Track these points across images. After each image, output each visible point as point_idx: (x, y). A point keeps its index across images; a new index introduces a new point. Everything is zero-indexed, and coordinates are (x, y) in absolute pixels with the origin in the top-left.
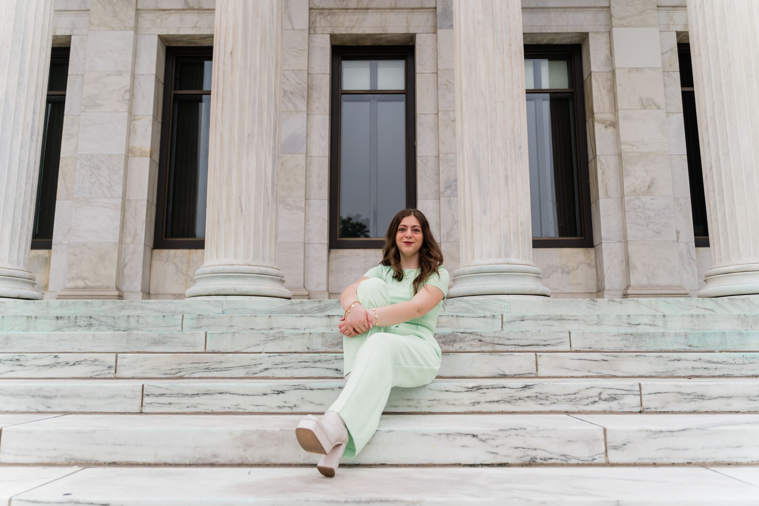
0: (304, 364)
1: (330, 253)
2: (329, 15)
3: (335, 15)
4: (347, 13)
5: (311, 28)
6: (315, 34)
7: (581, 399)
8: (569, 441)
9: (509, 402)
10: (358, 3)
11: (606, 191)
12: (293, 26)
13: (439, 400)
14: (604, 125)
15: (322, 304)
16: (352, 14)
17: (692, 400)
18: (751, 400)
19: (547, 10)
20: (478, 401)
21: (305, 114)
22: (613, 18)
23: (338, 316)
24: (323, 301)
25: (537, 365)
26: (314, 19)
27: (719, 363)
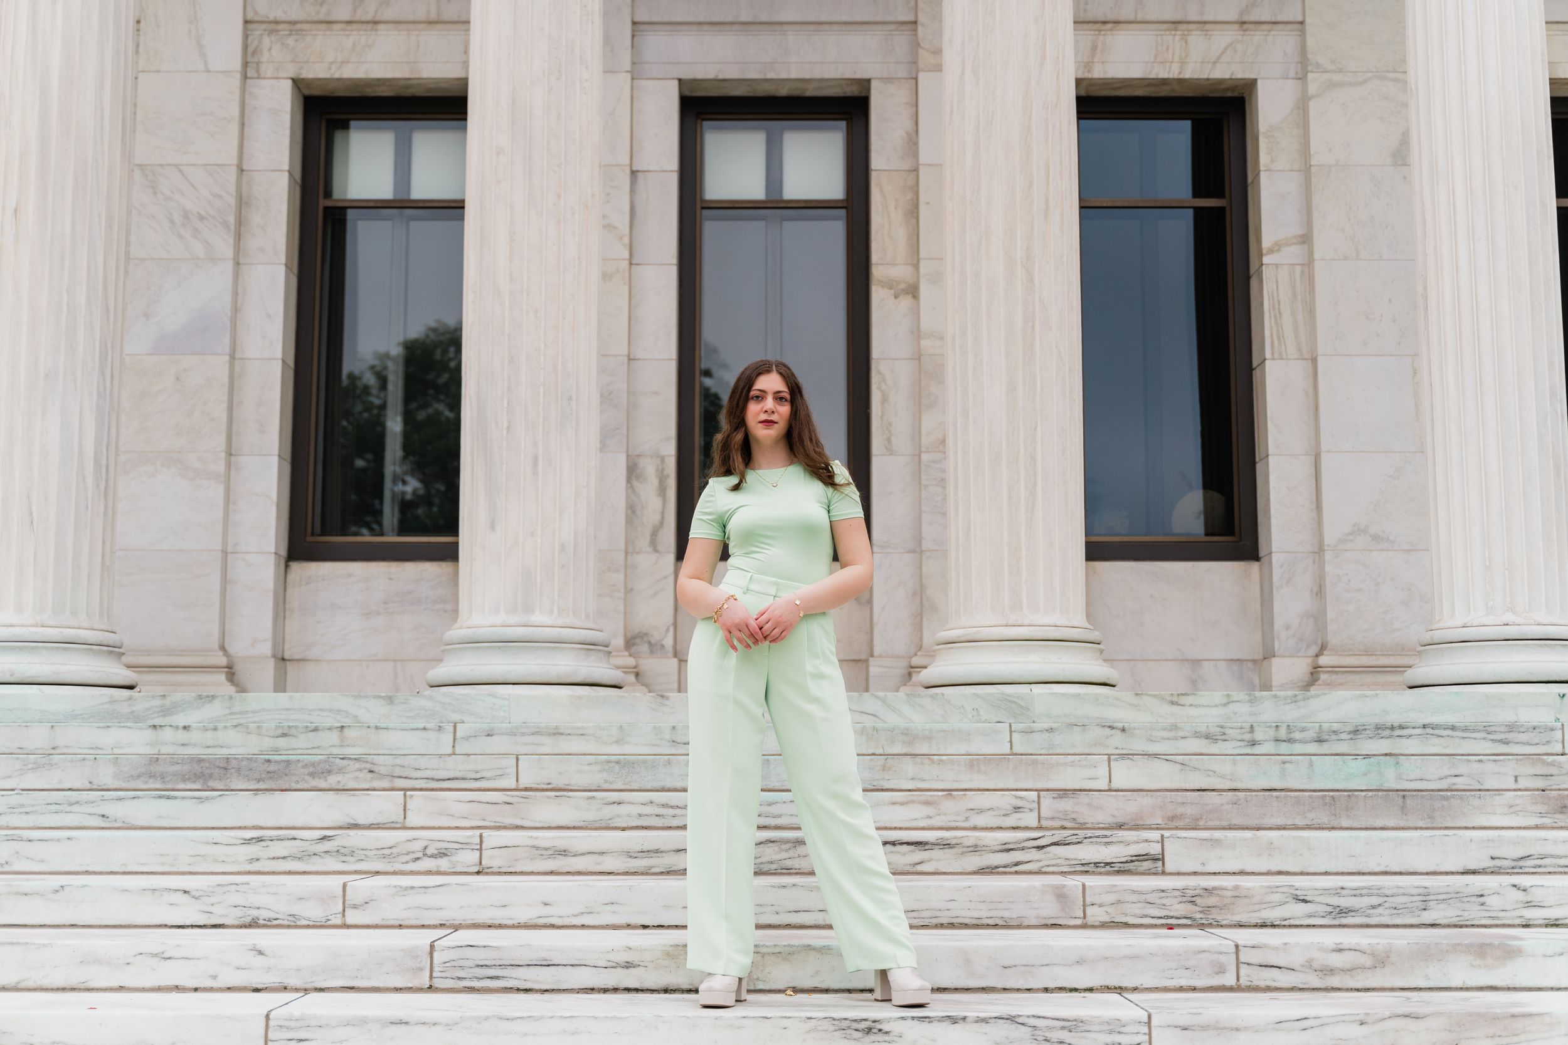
0: (54, 807)
1: (288, 570)
2: (290, 35)
3: (305, 35)
4: (331, 30)
5: (249, 65)
6: (258, 78)
7: (399, 855)
8: (301, 899)
9: (299, 858)
10: (355, 10)
11: (889, 440)
12: (206, 64)
13: (204, 855)
14: (893, 291)
15: (167, 702)
16: (342, 33)
17: (551, 856)
18: (631, 857)
19: (778, 27)
20: (257, 857)
21: (230, 265)
22: (920, 50)
23: (171, 726)
24: (170, 696)
25: (405, 810)
26: (255, 43)
27: (679, 808)
